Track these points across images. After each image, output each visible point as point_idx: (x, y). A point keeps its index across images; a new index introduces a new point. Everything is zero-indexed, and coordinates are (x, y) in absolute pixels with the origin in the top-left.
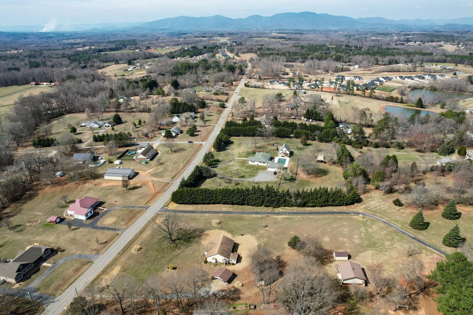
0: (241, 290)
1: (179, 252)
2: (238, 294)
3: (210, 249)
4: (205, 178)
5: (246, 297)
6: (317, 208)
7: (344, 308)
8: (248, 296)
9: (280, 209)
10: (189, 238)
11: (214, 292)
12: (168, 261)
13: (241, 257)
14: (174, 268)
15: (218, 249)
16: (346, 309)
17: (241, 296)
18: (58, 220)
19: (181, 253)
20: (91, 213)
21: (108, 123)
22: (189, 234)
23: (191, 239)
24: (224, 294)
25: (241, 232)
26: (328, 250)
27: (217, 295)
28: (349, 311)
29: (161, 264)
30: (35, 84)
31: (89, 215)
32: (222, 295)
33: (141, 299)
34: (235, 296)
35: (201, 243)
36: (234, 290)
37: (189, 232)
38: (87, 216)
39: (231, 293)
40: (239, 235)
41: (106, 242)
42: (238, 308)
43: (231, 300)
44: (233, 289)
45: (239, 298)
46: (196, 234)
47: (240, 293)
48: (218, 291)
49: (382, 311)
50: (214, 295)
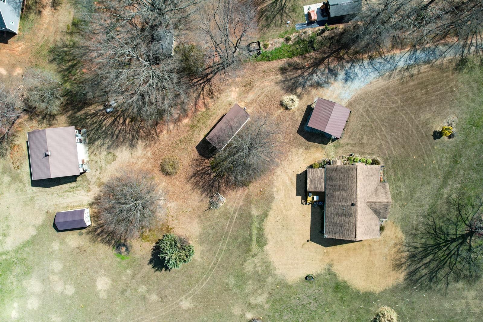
0: (282, 92)
1: (446, 191)
2: (286, 80)
3: (376, 190)
5: (269, 75)
7: (84, 70)
8: (268, 78)
10: (438, 246)
11: (335, 80)
12: (460, 156)
13: (298, 194)
14: (438, 135)
15: (359, 184)
16: (81, 68)
17: (280, 77)
19: (441, 188)
23: (431, 242)
24: (315, 77)
26: (102, 241)
27: (327, 71)
28: (76, 65)
29: (473, 144)
32: (319, 73)
33: (474, 41)
34: (291, 74)
35: (403, 230)
36: (296, 88)
37: (446, 269)
39: (300, 79)
40: (318, 275)
42: (281, 40)
43: (298, 64)
44: (299, 90)
45: (283, 70)
46: (427, 265)
47: (284, 82)
48: (327, 83)
49: (18, 71)
50: (333, 73)
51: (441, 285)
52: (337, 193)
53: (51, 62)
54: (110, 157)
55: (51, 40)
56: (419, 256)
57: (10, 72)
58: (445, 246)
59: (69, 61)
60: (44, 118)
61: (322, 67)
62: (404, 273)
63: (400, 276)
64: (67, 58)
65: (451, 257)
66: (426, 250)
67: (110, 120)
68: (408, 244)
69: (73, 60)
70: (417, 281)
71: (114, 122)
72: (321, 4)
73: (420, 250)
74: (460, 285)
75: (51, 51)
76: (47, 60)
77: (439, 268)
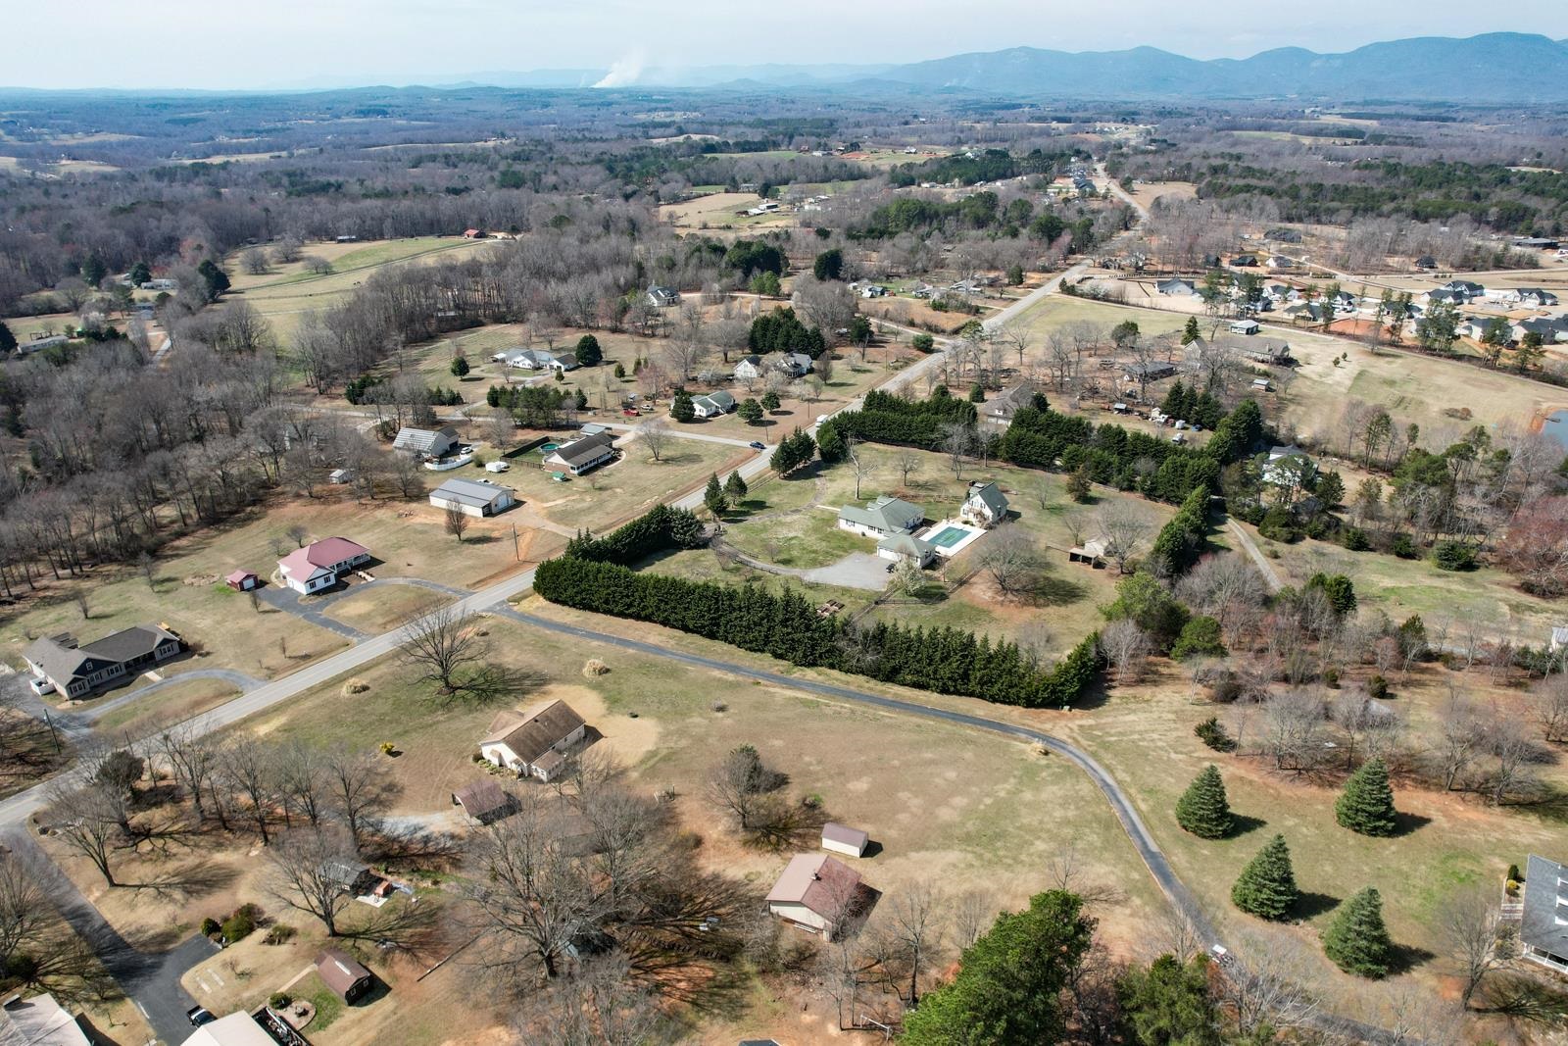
1: (443, 718)
3: (503, 727)
4: (678, 546)
6: (927, 693)
7: (710, 974)
9: (810, 674)
10: (496, 691)
11: (432, 834)
12: (397, 734)
13: (578, 771)
14: (396, 754)
15: (516, 728)
16: (709, 979)
18: (249, 583)
19: (442, 722)
20: (327, 580)
21: (559, 360)
22: (504, 682)
23: (497, 696)
24: (448, 845)
25: (636, 710)
27: (430, 845)
29: (376, 736)
30: (476, 236)
31: (321, 584)
32: (441, 846)
37: (508, 677)
38: (313, 586)
39: (466, 848)
40: (623, 715)
41: (306, 657)
42: (443, 886)
44: (480, 840)
46: (522, 685)
48: (443, 835)
49: (807, 1018)
50: (427, 840)
51: (524, 670)
52: (541, 739)
53: (749, 1006)
54: (753, 877)
55: (727, 1033)
56: (519, 692)
57: (823, 1023)
58: (490, 689)
59: (724, 996)
60: (815, 955)
61: (431, 849)
62: (545, 688)
63: (549, 687)
64: (722, 1000)
65: (494, 682)
66: (507, 692)
67: (722, 910)
69: (716, 994)
70: (541, 680)
71: (718, 907)
72: (360, 898)
73: (514, 695)
74: (509, 666)
75: (737, 1018)
76: (755, 1012)
77: (513, 680)
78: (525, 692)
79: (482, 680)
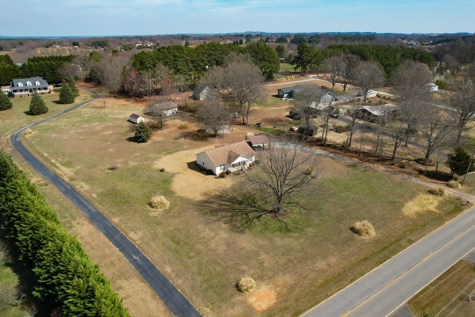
40: (167, 172)
51: (214, 218)
56: (224, 199)
58: (244, 205)
62: (203, 199)
63: (200, 198)
65: (240, 212)
68: (226, 192)
70: (204, 206)
73: (228, 197)
74: (224, 226)
77: (225, 210)
78: (220, 197)
79: (251, 215)
